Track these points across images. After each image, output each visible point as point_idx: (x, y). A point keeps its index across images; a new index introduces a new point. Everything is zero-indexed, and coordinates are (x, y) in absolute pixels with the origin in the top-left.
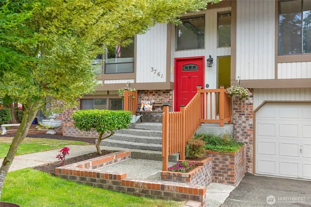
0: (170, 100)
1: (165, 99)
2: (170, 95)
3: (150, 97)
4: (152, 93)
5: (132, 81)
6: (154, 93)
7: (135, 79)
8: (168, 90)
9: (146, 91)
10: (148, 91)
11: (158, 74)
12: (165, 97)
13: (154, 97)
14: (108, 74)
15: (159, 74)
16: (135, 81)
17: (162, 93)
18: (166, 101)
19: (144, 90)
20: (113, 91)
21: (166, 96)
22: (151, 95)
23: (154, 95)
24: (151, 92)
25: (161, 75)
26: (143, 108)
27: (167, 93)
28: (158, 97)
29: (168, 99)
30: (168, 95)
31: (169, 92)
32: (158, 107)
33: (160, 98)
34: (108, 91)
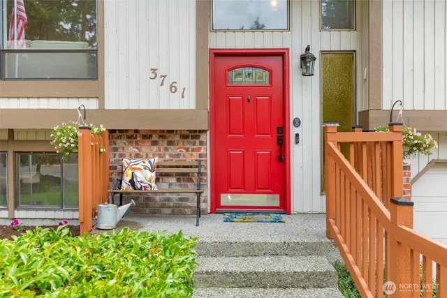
0: (201, 156)
1: (187, 154)
2: (201, 143)
3: (144, 149)
4: (150, 136)
5: (92, 104)
6: (155, 138)
7: (100, 97)
8: (195, 131)
9: (130, 133)
10: (136, 131)
11: (171, 87)
12: (187, 150)
13: (155, 148)
14: (8, 79)
15: (173, 88)
16: (102, 103)
17: (177, 138)
18: (191, 159)
19: (127, 131)
20: (28, 131)
21: (191, 147)
22: (148, 142)
23: (155, 143)
24: (147, 136)
25: (180, 91)
26: (132, 182)
27: (193, 137)
28: (166, 149)
29: (196, 154)
30: (195, 144)
31: (197, 137)
32: (168, 175)
33: (174, 150)
34: (11, 132)
